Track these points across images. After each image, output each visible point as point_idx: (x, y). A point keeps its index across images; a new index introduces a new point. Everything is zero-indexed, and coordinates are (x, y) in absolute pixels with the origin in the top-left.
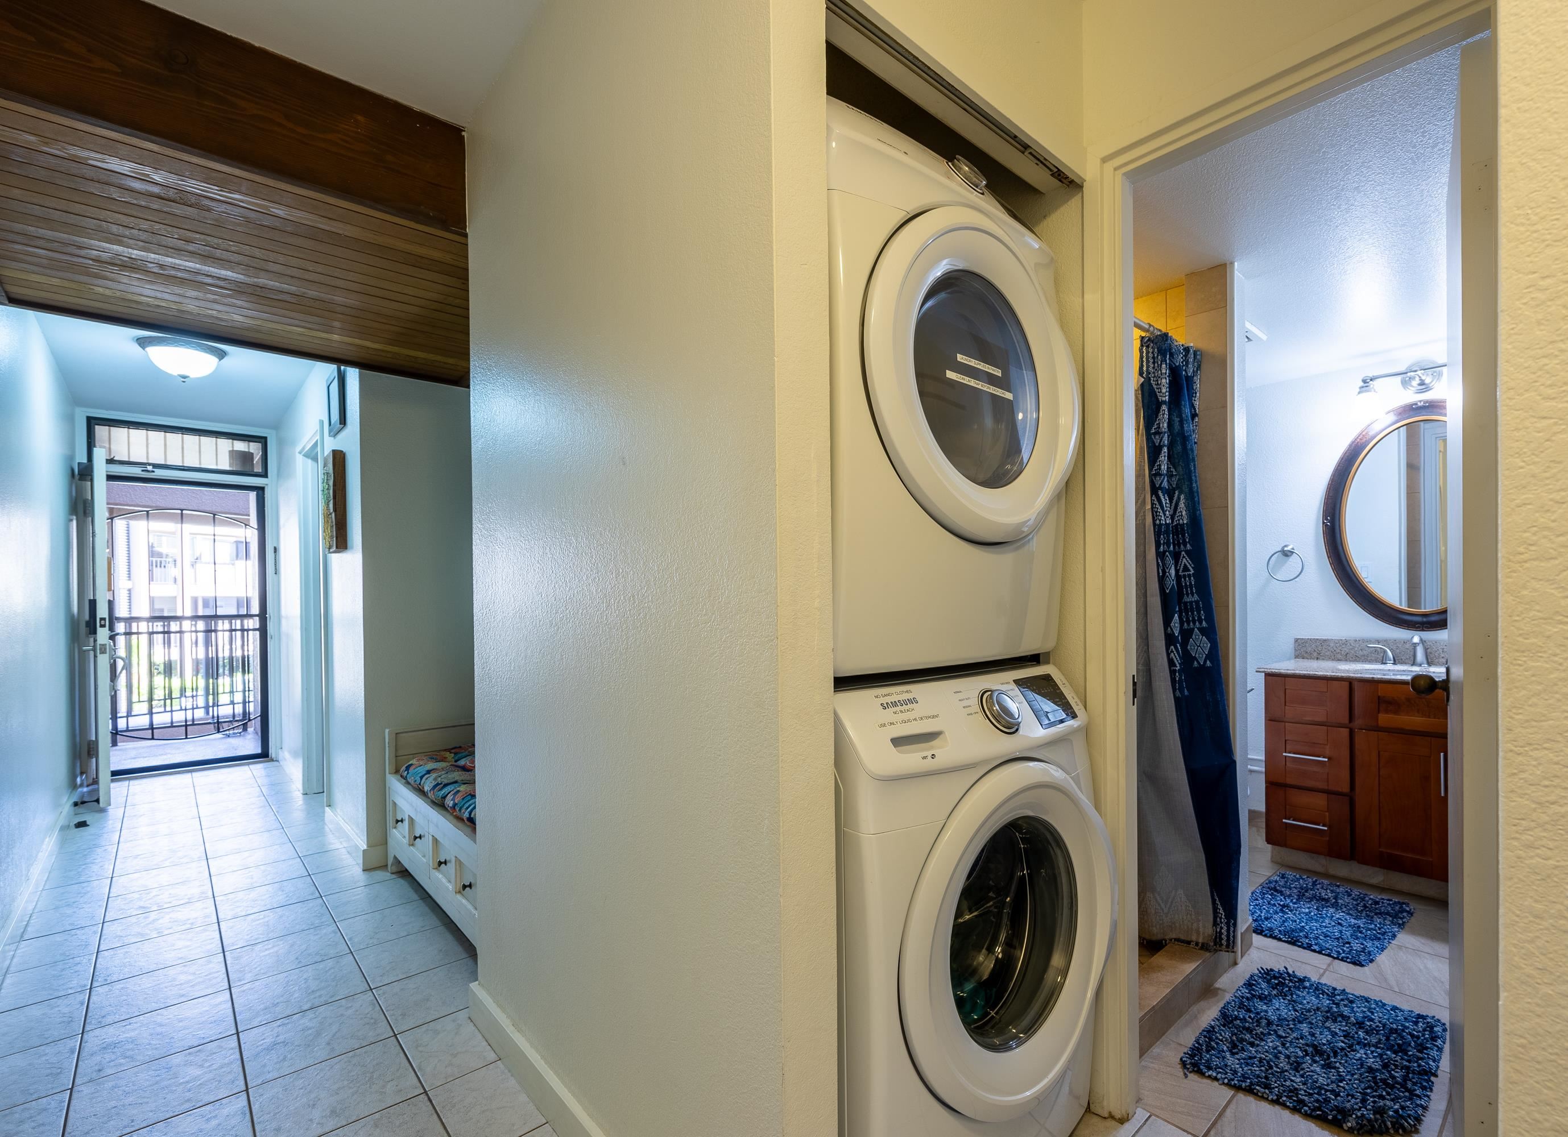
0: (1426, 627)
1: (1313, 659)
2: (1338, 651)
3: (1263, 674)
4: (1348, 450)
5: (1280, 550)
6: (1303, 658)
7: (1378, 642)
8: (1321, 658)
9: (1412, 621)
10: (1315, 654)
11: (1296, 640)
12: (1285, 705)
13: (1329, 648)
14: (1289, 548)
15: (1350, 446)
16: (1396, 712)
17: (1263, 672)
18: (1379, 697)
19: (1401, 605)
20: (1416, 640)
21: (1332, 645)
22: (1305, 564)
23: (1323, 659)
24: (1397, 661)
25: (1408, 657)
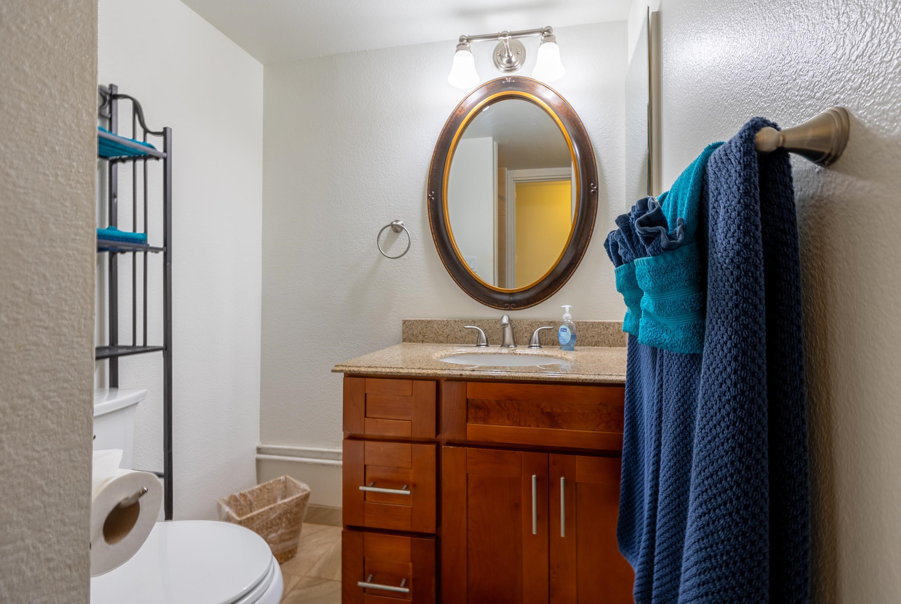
0: (514, 307)
1: (419, 342)
2: (440, 333)
3: (342, 375)
4: (449, 122)
5: (389, 224)
6: (410, 342)
7: (474, 322)
8: (426, 340)
9: (501, 300)
10: (421, 337)
11: (404, 322)
12: (365, 416)
13: (433, 330)
14: (399, 223)
15: (451, 117)
16: (485, 420)
17: (341, 371)
18: (467, 399)
19: (494, 285)
20: (505, 320)
21: (435, 326)
22: (412, 240)
23: (428, 342)
24: (489, 343)
25: (498, 337)
